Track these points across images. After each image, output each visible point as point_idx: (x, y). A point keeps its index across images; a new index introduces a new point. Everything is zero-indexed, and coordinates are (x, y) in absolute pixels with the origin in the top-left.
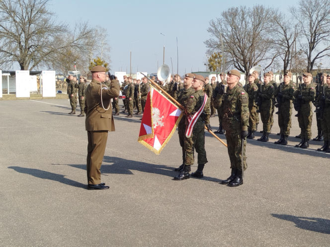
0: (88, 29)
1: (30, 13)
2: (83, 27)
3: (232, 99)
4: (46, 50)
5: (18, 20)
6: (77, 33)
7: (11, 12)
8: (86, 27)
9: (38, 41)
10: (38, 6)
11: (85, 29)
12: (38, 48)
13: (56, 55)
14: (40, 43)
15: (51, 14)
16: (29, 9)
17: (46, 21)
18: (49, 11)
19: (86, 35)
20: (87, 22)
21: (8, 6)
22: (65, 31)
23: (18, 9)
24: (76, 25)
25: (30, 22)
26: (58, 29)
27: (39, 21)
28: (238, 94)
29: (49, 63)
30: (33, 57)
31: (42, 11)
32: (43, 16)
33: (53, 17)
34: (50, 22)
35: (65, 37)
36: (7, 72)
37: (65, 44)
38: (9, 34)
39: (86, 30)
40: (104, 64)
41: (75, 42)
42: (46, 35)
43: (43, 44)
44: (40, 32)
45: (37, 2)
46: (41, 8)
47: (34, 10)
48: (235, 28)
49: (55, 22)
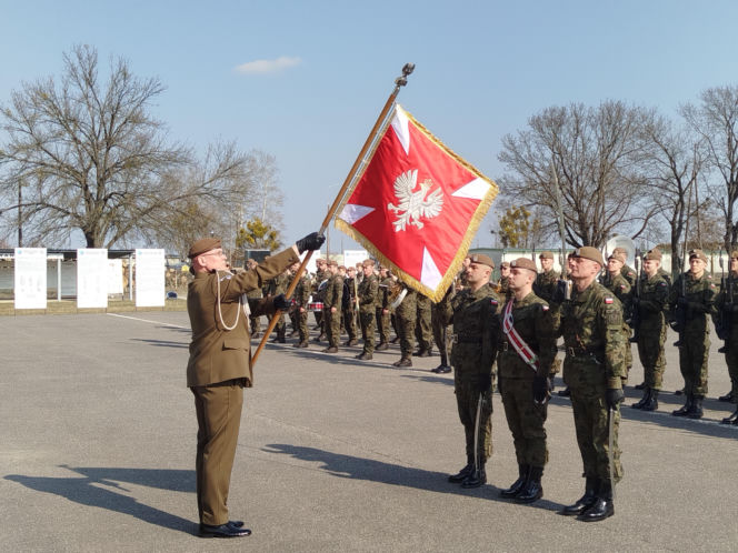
0: (235, 156)
1: (108, 124)
2: (224, 153)
3: (584, 315)
4: (142, 204)
5: (83, 138)
6: (213, 166)
7: (68, 121)
8: (231, 152)
9: (127, 183)
10: (127, 109)
11: (228, 157)
12: (126, 199)
13: (165, 215)
14: (131, 189)
15: (156, 125)
16: (108, 115)
17: (144, 140)
18: (151, 119)
19: (231, 169)
20: (235, 143)
21: (63, 109)
22: (186, 161)
23: (84, 114)
24: (210, 149)
25: (109, 142)
26: (171, 158)
27: (129, 141)
28: (598, 303)
29: (149, 231)
30: (114, 220)
31: (135, 119)
32: (139, 130)
33: (159, 133)
34: (153, 143)
35: (185, 175)
36: (57, 252)
37: (185, 190)
38: (62, 168)
39: (231, 160)
40: (269, 232)
41: (207, 186)
42: (144, 170)
43: (137, 190)
44: (131, 164)
45: (125, 99)
46: (133, 112)
47: (119, 116)
48: (559, 151)
49: (164, 141)
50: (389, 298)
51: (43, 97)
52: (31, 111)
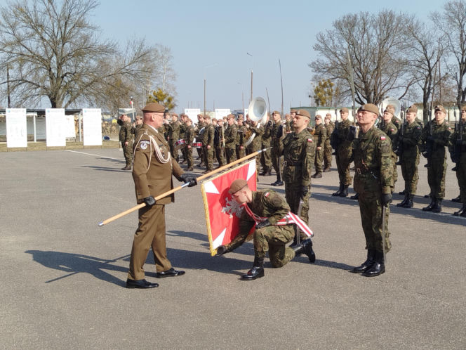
0: (145, 48)
1: (63, 28)
2: (138, 46)
3: (367, 148)
4: (86, 80)
5: (47, 37)
6: (130, 54)
7: (37, 26)
8: (142, 45)
9: (76, 66)
10: (75, 18)
11: (140, 48)
12: (76, 76)
13: (101, 87)
14: (79, 70)
15: (93, 28)
16: (63, 23)
17: (86, 38)
18: (90, 25)
19: (142, 57)
20: (144, 40)
21: (33, 18)
22: (113, 52)
23: (48, 22)
24: (128, 44)
25: (64, 40)
26: (104, 50)
27: (77, 39)
28: (376, 140)
29: (91, 97)
30: (68, 90)
31: (80, 25)
32: (82, 32)
33: (96, 33)
34: (92, 40)
35: (113, 60)
36: (33, 111)
37: (113, 70)
38: (34, 57)
39: (142, 51)
40: (167, 97)
41: (127, 68)
42: (87, 58)
43: (82, 71)
44: (78, 54)
45: (73, 12)
46: (79, 19)
47: (70, 23)
48: (353, 44)
49: (99, 39)
50: (244, 138)
51: (21, 11)
52: (13, 20)
